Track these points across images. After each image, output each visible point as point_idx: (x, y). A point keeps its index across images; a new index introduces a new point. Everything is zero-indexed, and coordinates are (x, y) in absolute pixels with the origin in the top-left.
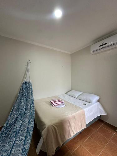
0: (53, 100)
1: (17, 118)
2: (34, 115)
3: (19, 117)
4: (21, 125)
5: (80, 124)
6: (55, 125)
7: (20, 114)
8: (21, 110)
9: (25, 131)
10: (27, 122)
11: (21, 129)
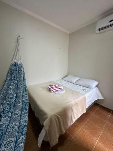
0: (50, 86)
1: (4, 109)
2: (27, 105)
3: (7, 108)
4: (10, 119)
5: (81, 110)
6: (59, 115)
7: (8, 104)
8: (9, 99)
9: (16, 127)
10: (19, 114)
11: (10, 126)
